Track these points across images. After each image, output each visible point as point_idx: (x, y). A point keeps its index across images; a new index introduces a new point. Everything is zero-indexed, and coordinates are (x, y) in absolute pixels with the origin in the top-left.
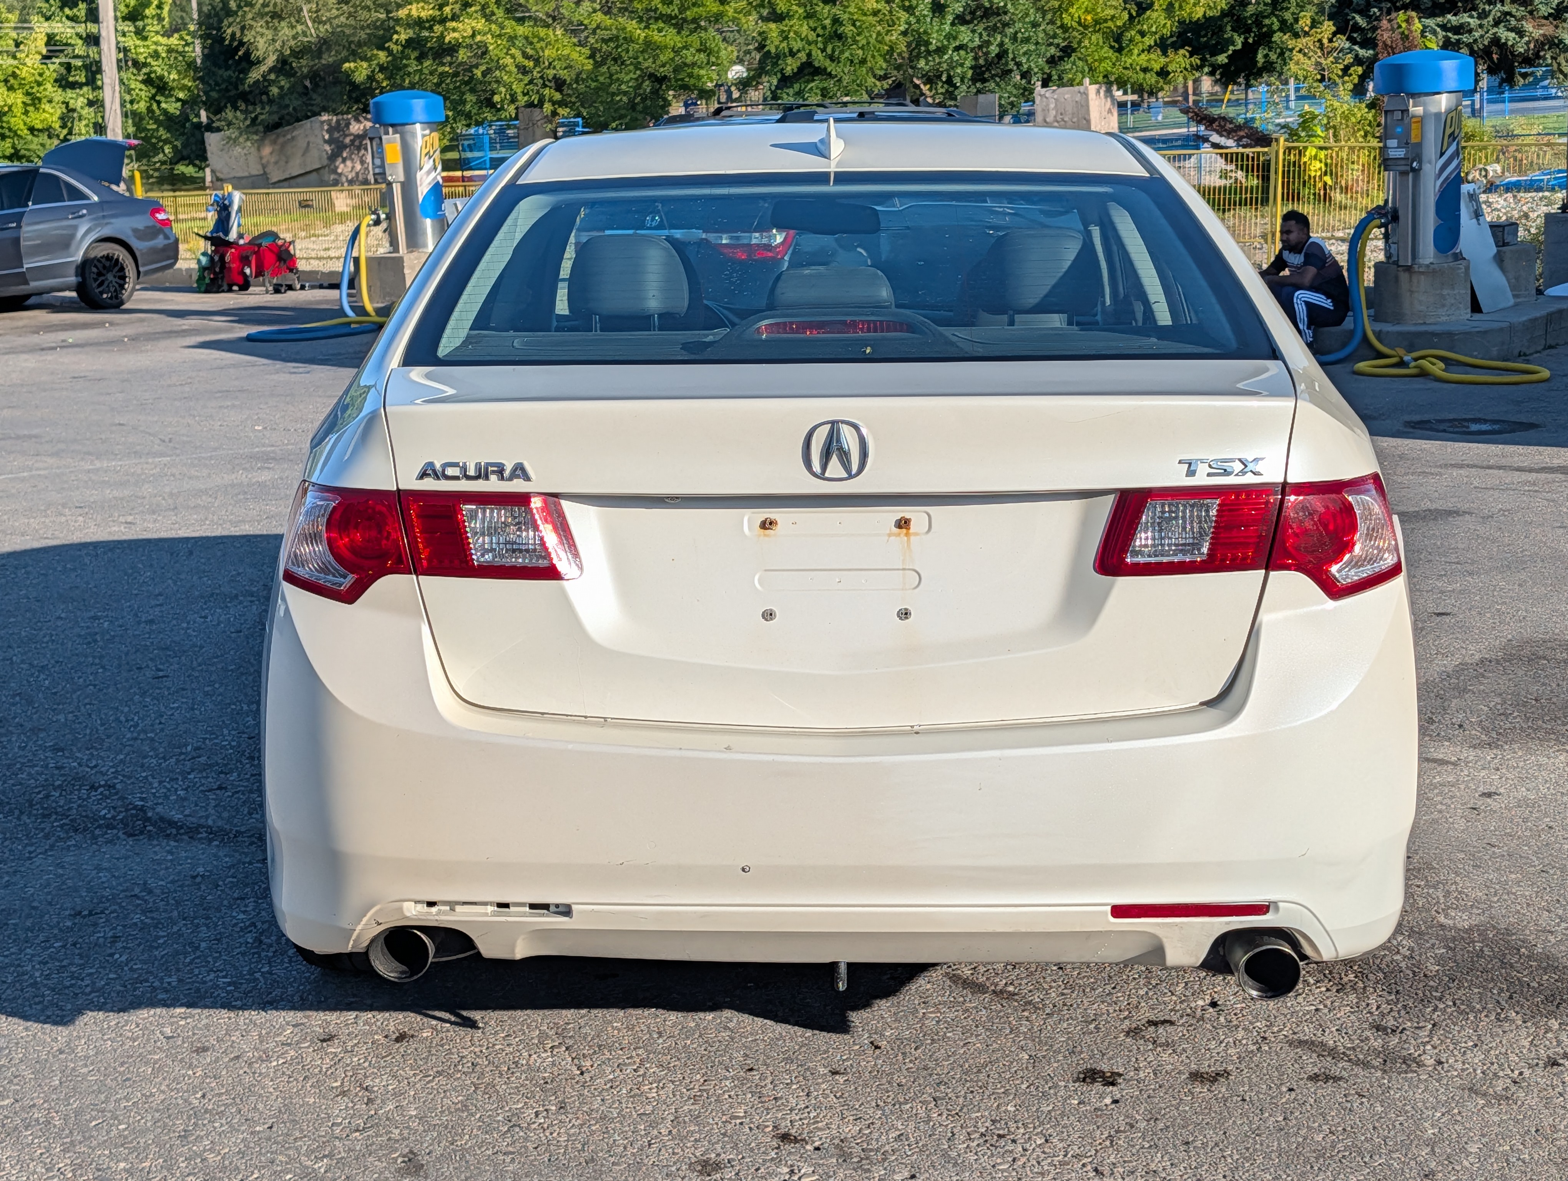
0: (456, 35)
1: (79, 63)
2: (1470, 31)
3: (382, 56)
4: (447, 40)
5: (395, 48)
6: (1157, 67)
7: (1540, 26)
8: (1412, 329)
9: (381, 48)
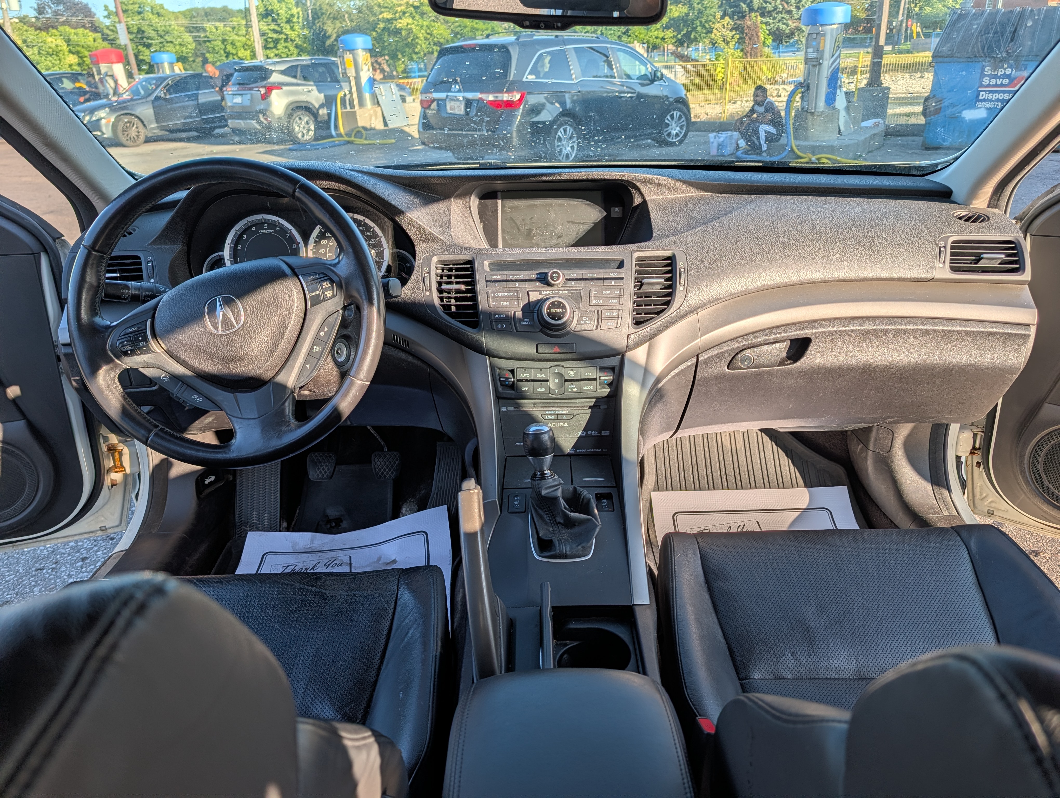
0: (401, 25)
1: (270, 40)
2: (769, 25)
3: (374, 33)
4: (398, 27)
5: (379, 31)
6: (661, 36)
7: (794, 23)
8: (812, 143)
9: (374, 30)
